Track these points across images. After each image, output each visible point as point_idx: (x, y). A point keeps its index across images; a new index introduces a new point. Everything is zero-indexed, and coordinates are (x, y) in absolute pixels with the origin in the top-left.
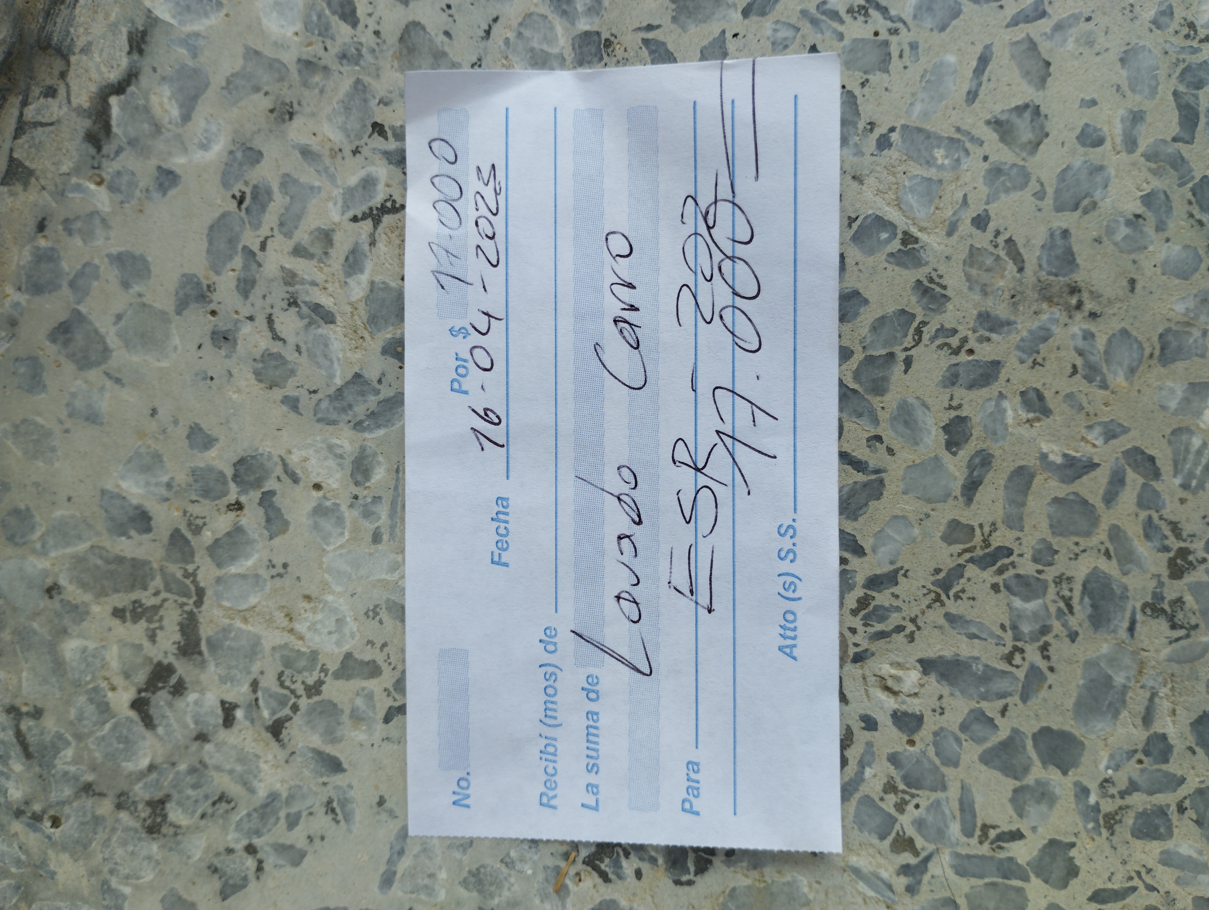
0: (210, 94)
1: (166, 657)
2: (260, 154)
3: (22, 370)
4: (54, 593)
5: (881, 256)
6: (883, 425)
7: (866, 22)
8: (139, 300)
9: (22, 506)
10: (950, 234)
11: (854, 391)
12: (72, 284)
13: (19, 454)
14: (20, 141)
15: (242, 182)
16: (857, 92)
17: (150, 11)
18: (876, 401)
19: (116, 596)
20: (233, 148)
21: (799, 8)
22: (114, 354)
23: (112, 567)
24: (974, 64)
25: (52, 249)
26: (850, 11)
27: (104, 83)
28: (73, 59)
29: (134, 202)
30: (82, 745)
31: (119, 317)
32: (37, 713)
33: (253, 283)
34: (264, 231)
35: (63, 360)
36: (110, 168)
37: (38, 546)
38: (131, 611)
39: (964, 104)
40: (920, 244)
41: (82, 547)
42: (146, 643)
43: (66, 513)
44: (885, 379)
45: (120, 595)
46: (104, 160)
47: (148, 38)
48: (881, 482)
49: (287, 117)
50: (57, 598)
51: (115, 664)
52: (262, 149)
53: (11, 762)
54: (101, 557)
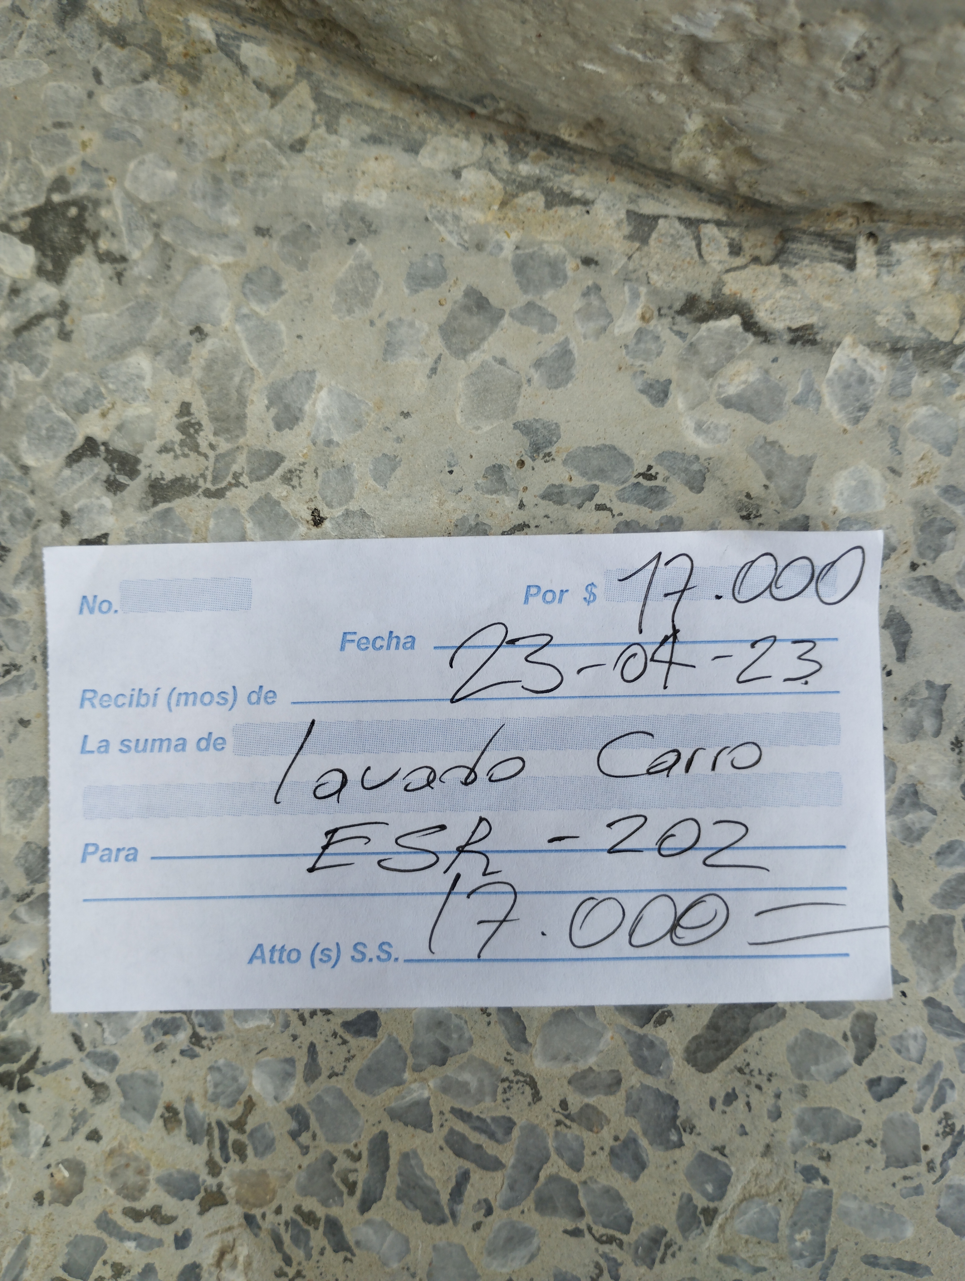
0: (758, 425)
1: (146, 467)
2: (701, 489)
3: (430, 264)
4: (197, 334)
5: (687, 1188)
6: (505, 1214)
7: (937, 1135)
8: (524, 381)
9: (284, 287)
10: (722, 1259)
11: (537, 1178)
12: (530, 305)
13: (340, 275)
14: (677, 224)
15: (667, 474)
16: (861, 1137)
17: (839, 344)
18: (529, 1203)
19: (203, 402)
20: (702, 460)
21: (943, 1059)
22: (463, 362)
23: (234, 395)
24: (908, 1258)
25: (565, 277)
26: (947, 1115)
27: (753, 307)
28: (775, 268)
29: (629, 360)
30: (39, 390)
31: (502, 362)
32: (65, 335)
33: (560, 503)
34: (617, 507)
35: (448, 307)
36: (661, 327)
37: (245, 310)
38: (188, 422)
39: (863, 1254)
40: (706, 1229)
41: (249, 357)
42: (157, 443)
43: (284, 336)
44: (554, 1211)
45: (205, 407)
46: (670, 319)
47: (808, 347)
48: (443, 1221)
49: (744, 513)
50: (192, 339)
51: (130, 412)
52: (705, 490)
53: (8, 313)
54: (242, 380)
